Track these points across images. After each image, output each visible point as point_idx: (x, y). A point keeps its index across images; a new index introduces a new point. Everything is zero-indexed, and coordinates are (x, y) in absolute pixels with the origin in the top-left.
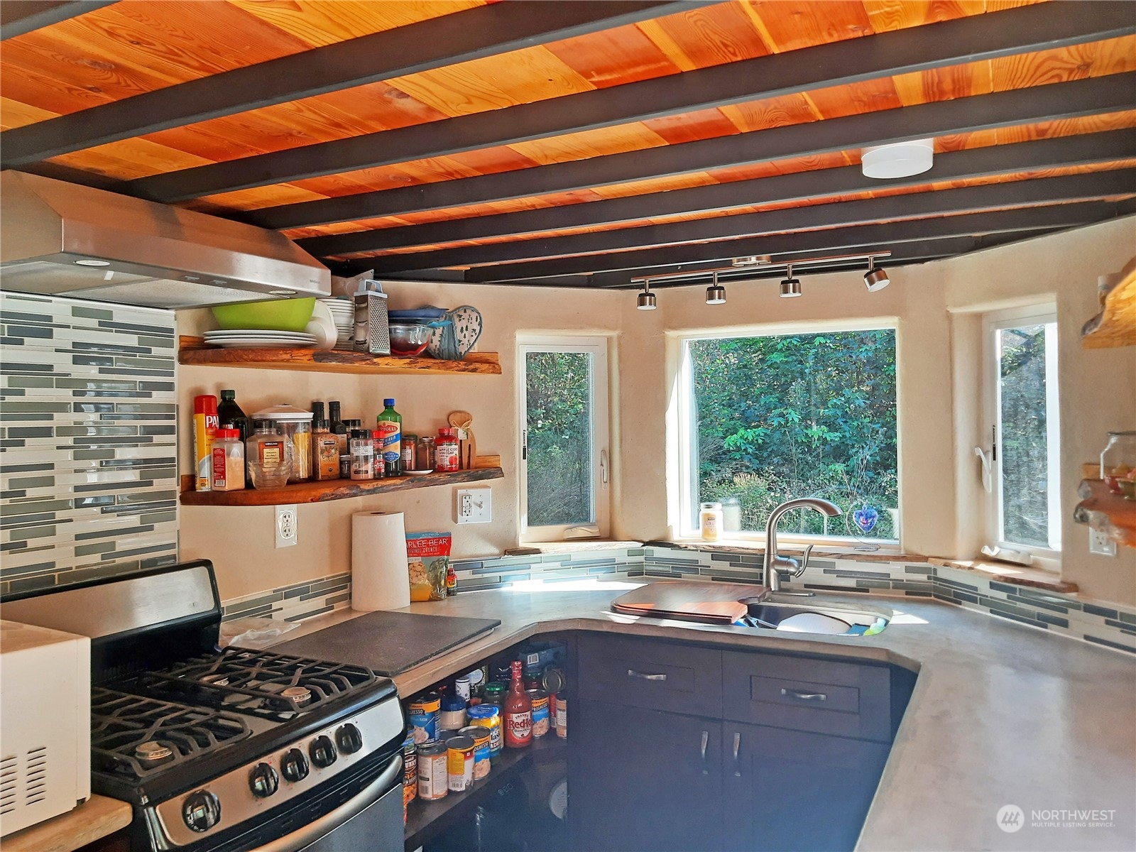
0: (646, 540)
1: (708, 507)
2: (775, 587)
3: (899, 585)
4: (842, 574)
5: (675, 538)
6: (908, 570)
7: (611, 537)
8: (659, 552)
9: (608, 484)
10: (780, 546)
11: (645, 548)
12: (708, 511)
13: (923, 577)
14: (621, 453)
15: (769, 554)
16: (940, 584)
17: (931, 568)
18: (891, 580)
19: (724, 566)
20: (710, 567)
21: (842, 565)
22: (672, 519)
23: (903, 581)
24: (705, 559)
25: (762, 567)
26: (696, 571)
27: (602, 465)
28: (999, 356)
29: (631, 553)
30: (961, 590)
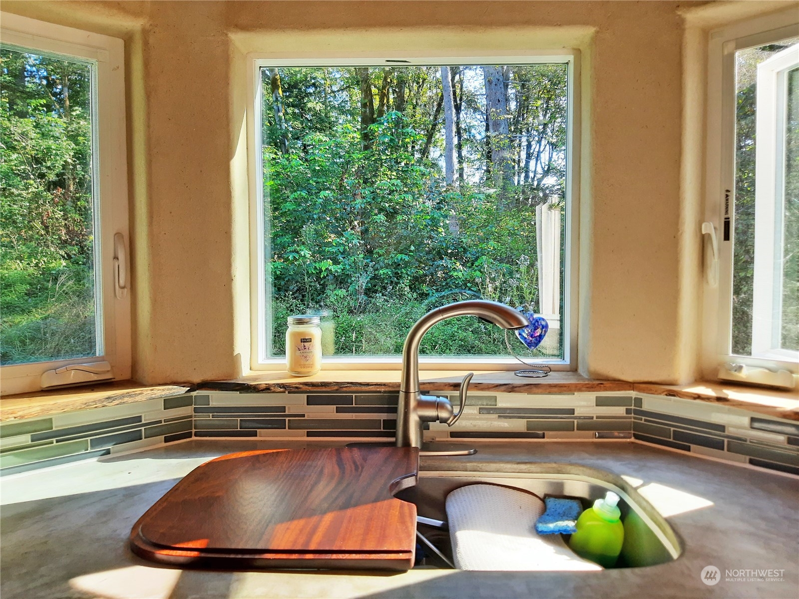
0: (197, 379)
1: (300, 322)
2: (416, 444)
3: (587, 425)
4: (505, 413)
5: (246, 373)
6: (600, 402)
7: (133, 381)
8: (217, 399)
9: (126, 292)
10: (425, 377)
11: (194, 394)
12: (301, 328)
13: (620, 411)
14: (151, 235)
15: (407, 392)
16: (646, 420)
17: (632, 397)
18: (576, 418)
19: (328, 412)
20: (304, 416)
21: (505, 400)
22: (241, 346)
23: (592, 418)
24: (296, 404)
25: (395, 410)
26: (280, 425)
27: (116, 258)
28: (736, 92)
29: (169, 403)
30: (697, 431)
